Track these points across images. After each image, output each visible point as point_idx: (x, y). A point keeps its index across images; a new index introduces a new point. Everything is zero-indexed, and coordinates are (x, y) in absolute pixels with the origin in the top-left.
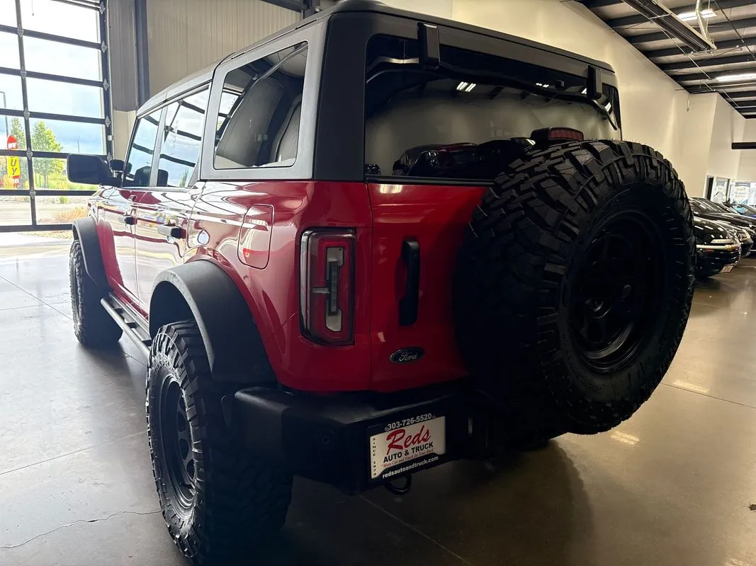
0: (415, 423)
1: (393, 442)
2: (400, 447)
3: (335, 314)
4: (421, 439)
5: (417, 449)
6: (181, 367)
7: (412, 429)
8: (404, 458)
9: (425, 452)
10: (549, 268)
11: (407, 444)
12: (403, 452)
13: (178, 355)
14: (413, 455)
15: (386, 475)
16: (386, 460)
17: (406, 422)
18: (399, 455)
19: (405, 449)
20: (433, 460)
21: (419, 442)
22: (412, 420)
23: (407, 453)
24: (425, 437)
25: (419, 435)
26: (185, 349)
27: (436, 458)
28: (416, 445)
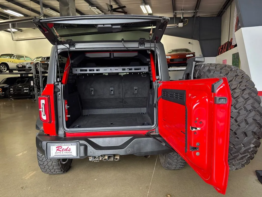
1: (58, 149)
4: (67, 150)
7: (64, 147)
9: (69, 154)
11: (63, 150)
15: (55, 157)
16: (56, 153)
17: (62, 145)
18: (60, 153)
21: (67, 151)
22: (64, 144)
23: (63, 153)
24: (69, 150)
25: (67, 149)
27: (72, 156)
28: (66, 151)
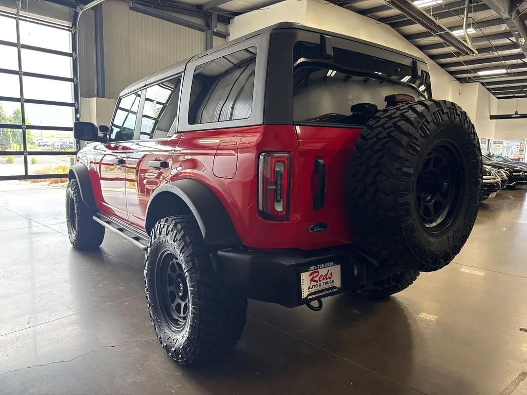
0: (325, 267)
1: (313, 278)
2: (316, 281)
3: (279, 201)
4: (327, 277)
5: (326, 283)
6: (180, 240)
7: (323, 271)
8: (319, 288)
9: (330, 285)
10: (404, 169)
11: (321, 280)
12: (318, 284)
13: (176, 234)
14: (323, 287)
15: (310, 297)
16: (309, 288)
17: (320, 267)
18: (316, 286)
19: (319, 283)
20: (335, 290)
21: (327, 279)
22: (323, 266)
23: (320, 285)
24: (330, 277)
25: (326, 275)
26: (181, 230)
27: (337, 289)
28: (325, 281)
